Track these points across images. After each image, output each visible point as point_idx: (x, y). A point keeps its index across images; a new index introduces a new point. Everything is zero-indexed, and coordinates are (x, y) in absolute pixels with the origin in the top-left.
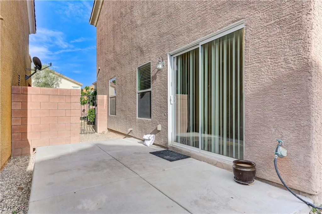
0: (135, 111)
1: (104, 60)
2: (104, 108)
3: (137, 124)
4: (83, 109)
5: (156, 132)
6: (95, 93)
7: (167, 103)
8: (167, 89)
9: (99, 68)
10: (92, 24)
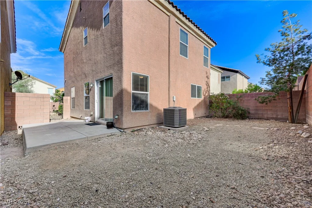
0: (83, 106)
1: (68, 75)
2: (68, 104)
3: (84, 112)
4: (53, 105)
5: (91, 115)
6: (63, 95)
7: (94, 102)
8: (95, 95)
9: (66, 80)
10: (61, 51)
